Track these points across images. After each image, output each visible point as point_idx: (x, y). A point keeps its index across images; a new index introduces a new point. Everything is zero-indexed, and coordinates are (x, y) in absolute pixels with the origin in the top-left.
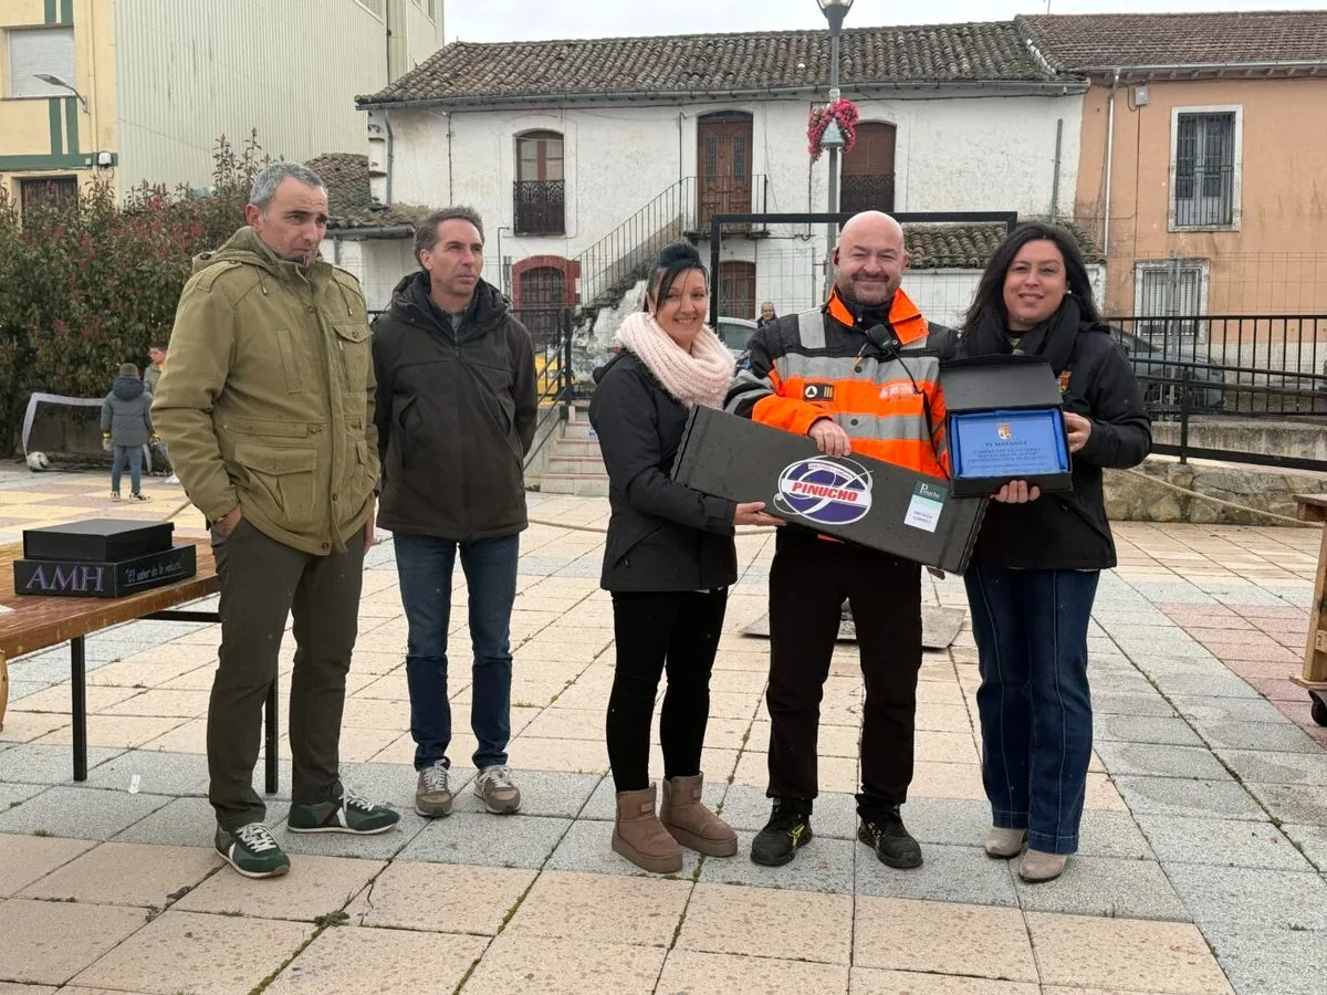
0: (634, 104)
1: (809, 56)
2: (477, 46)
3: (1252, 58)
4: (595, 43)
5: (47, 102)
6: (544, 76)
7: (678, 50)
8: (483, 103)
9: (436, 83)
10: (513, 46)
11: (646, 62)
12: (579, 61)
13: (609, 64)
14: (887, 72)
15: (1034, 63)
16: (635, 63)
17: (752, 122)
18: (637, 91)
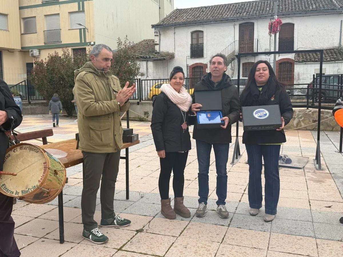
0: (222, 22)
1: (270, 6)
4: (212, 7)
5: (79, 30)
6: (198, 16)
7: (234, 7)
8: (183, 24)
9: (171, 20)
10: (191, 9)
11: (226, 11)
12: (208, 12)
13: (216, 12)
14: (292, 10)
15: (335, 5)
16: (223, 11)
17: (254, 25)
18: (223, 18)
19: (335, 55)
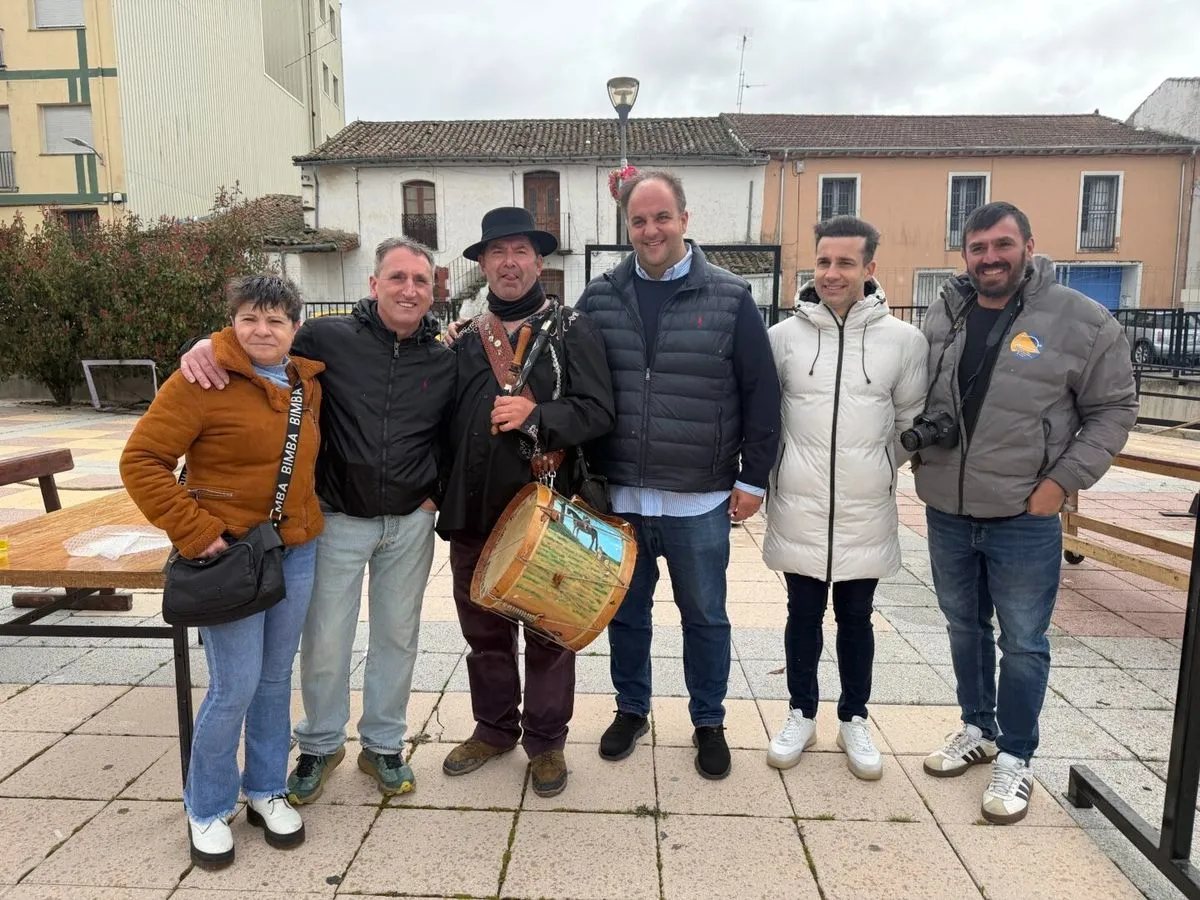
0: (481, 164)
1: (592, 136)
2: (371, 124)
3: (866, 144)
4: (451, 124)
5: (74, 157)
6: (419, 144)
7: (507, 129)
8: (380, 161)
9: (346, 148)
10: (397, 124)
11: (487, 136)
12: (441, 135)
13: (461, 138)
14: (643, 148)
15: (736, 145)
16: (479, 137)
17: (559, 178)
18: (484, 156)
19: (739, 260)
